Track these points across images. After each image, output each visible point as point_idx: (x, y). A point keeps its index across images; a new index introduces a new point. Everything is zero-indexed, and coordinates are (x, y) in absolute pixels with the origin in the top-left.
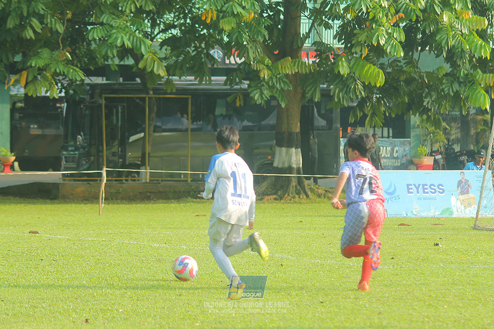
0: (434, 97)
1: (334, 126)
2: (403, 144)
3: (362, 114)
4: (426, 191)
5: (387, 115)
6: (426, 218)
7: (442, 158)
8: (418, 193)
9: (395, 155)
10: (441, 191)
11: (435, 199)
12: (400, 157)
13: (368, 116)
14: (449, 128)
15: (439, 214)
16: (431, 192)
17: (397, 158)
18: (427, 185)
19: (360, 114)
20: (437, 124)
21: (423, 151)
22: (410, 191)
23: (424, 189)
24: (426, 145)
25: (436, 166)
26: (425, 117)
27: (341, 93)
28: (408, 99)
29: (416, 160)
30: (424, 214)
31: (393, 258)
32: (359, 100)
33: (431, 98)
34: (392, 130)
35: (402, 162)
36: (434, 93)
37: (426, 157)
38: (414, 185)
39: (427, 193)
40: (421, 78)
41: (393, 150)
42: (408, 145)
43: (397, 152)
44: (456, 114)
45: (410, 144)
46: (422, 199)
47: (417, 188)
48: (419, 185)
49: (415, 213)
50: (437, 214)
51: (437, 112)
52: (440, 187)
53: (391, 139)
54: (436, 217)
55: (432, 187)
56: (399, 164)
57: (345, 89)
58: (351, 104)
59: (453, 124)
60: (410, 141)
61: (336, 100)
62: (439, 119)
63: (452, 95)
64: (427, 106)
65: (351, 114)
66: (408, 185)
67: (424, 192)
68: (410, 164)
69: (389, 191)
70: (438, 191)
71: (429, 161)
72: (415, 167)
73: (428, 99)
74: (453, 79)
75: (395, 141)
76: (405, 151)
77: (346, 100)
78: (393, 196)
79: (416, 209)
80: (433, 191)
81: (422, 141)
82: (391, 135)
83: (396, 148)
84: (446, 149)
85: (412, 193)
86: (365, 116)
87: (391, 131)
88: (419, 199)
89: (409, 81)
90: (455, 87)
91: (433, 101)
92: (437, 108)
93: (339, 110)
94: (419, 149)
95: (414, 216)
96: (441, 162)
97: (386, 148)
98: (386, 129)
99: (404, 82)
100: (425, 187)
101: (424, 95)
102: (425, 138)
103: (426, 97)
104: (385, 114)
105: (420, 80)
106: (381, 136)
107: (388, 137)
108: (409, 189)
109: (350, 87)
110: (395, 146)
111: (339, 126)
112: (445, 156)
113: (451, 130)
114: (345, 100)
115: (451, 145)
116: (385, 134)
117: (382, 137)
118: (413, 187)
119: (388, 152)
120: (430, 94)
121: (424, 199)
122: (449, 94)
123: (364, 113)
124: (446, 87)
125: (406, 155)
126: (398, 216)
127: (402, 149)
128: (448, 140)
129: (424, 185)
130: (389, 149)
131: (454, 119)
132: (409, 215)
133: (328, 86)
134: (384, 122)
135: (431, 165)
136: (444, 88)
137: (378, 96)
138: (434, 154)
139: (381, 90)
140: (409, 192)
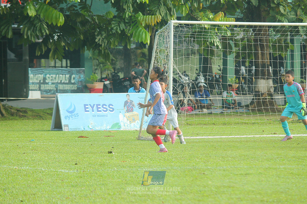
0: (104, 35)
1: (24, 58)
2: (79, 72)
3: (46, 48)
4: (99, 109)
5: (67, 49)
6: (99, 131)
7: (110, 83)
8: (93, 111)
9: (73, 81)
10: (111, 109)
11: (107, 116)
12: (77, 83)
13: (51, 50)
14: (115, 60)
15: (110, 127)
16: (103, 110)
17: (74, 84)
18: (100, 105)
19: (45, 48)
20: (106, 57)
21: (95, 78)
22: (87, 109)
23: (98, 108)
24: (97, 73)
25: (105, 90)
26: (97, 51)
27: (29, 31)
28: (83, 37)
29: (89, 85)
30: (97, 128)
31: (76, 164)
32: (44, 37)
33: (102, 35)
34: (70, 61)
35: (78, 87)
36: (104, 32)
37: (97, 83)
38: (90, 105)
39: (100, 111)
40: (93, 20)
41: (70, 77)
42: (83, 73)
43: (74, 78)
44: (120, 48)
45: (84, 73)
46: (97, 116)
47: (93, 108)
48: (94, 105)
49: (91, 127)
50: (108, 128)
51: (106, 48)
52: (111, 106)
53: (69, 68)
54: (107, 130)
55: (104, 106)
56: (76, 89)
57: (32, 28)
58: (37, 41)
59: (117, 57)
60: (84, 70)
61: (25, 37)
62: (108, 54)
63: (120, 33)
64: (98, 42)
65: (37, 48)
66: (85, 105)
67: (98, 111)
68: (85, 88)
69: (70, 110)
70: (109, 110)
71: (100, 86)
72: (89, 91)
73: (99, 37)
74: (120, 20)
75: (72, 70)
76: (80, 78)
77: (34, 37)
78: (73, 114)
79: (91, 124)
80: (105, 110)
81: (94, 69)
82: (69, 65)
83: (73, 76)
84: (113, 76)
85: (88, 111)
86: (49, 50)
87: (68, 62)
88: (94, 116)
89: (84, 23)
90: (122, 26)
91: (103, 39)
92: (106, 44)
93: (27, 45)
94: (91, 76)
95: (90, 130)
96: (109, 87)
97: (65, 76)
98: (64, 61)
99: (80, 23)
100: (99, 106)
101: (96, 34)
102: (96, 67)
103: (98, 35)
104: (65, 49)
105: (93, 22)
106: (60, 66)
107: (67, 67)
108: (85, 108)
109: (36, 26)
110: (72, 74)
111: (28, 58)
112: (112, 82)
113: (117, 61)
114: (32, 38)
115: (116, 73)
116: (64, 65)
117: (62, 67)
118: (89, 106)
119: (67, 79)
120: (101, 33)
121: (98, 116)
122: (117, 32)
123: (48, 48)
124: (115, 26)
125: (81, 81)
126: (77, 130)
127: (77, 76)
128: (114, 69)
129: (97, 105)
130: (68, 76)
131: (118, 52)
132: (87, 129)
133: (19, 26)
134: (64, 55)
135: (101, 89)
136: (113, 27)
137: (59, 34)
138: (103, 80)
139: (62, 28)
140: (86, 111)
